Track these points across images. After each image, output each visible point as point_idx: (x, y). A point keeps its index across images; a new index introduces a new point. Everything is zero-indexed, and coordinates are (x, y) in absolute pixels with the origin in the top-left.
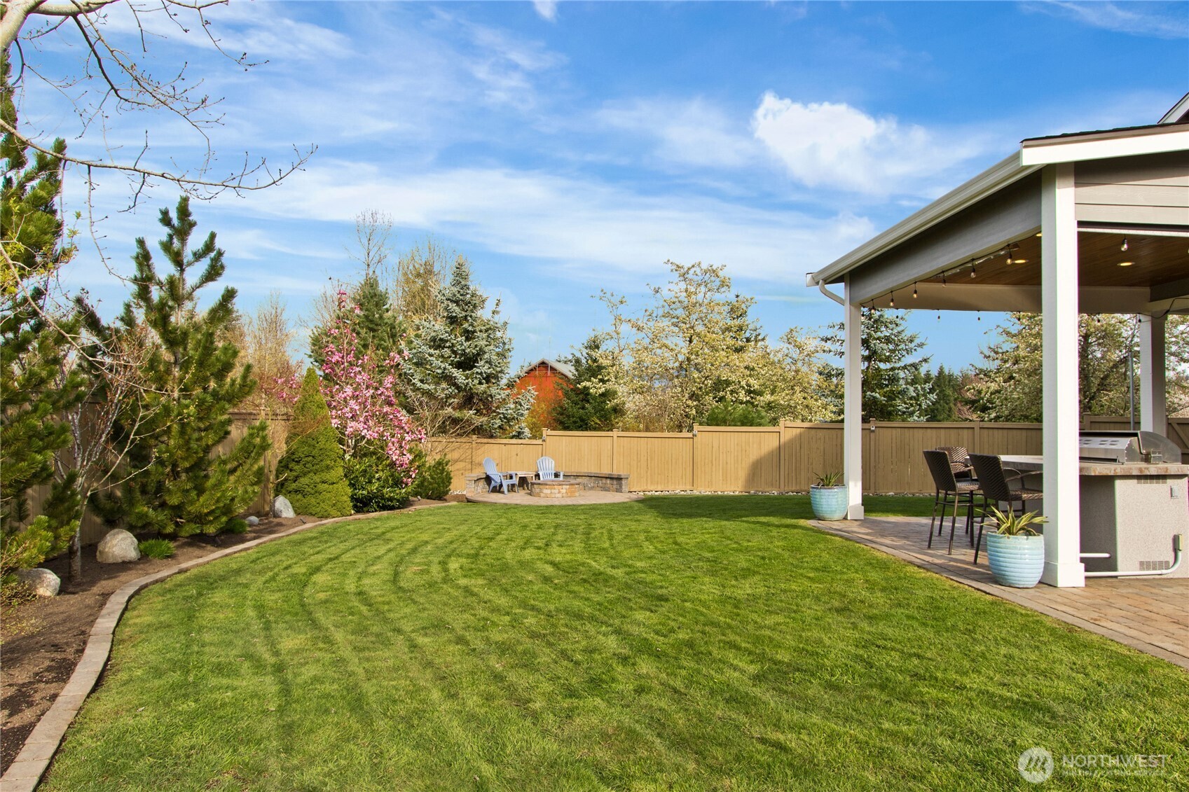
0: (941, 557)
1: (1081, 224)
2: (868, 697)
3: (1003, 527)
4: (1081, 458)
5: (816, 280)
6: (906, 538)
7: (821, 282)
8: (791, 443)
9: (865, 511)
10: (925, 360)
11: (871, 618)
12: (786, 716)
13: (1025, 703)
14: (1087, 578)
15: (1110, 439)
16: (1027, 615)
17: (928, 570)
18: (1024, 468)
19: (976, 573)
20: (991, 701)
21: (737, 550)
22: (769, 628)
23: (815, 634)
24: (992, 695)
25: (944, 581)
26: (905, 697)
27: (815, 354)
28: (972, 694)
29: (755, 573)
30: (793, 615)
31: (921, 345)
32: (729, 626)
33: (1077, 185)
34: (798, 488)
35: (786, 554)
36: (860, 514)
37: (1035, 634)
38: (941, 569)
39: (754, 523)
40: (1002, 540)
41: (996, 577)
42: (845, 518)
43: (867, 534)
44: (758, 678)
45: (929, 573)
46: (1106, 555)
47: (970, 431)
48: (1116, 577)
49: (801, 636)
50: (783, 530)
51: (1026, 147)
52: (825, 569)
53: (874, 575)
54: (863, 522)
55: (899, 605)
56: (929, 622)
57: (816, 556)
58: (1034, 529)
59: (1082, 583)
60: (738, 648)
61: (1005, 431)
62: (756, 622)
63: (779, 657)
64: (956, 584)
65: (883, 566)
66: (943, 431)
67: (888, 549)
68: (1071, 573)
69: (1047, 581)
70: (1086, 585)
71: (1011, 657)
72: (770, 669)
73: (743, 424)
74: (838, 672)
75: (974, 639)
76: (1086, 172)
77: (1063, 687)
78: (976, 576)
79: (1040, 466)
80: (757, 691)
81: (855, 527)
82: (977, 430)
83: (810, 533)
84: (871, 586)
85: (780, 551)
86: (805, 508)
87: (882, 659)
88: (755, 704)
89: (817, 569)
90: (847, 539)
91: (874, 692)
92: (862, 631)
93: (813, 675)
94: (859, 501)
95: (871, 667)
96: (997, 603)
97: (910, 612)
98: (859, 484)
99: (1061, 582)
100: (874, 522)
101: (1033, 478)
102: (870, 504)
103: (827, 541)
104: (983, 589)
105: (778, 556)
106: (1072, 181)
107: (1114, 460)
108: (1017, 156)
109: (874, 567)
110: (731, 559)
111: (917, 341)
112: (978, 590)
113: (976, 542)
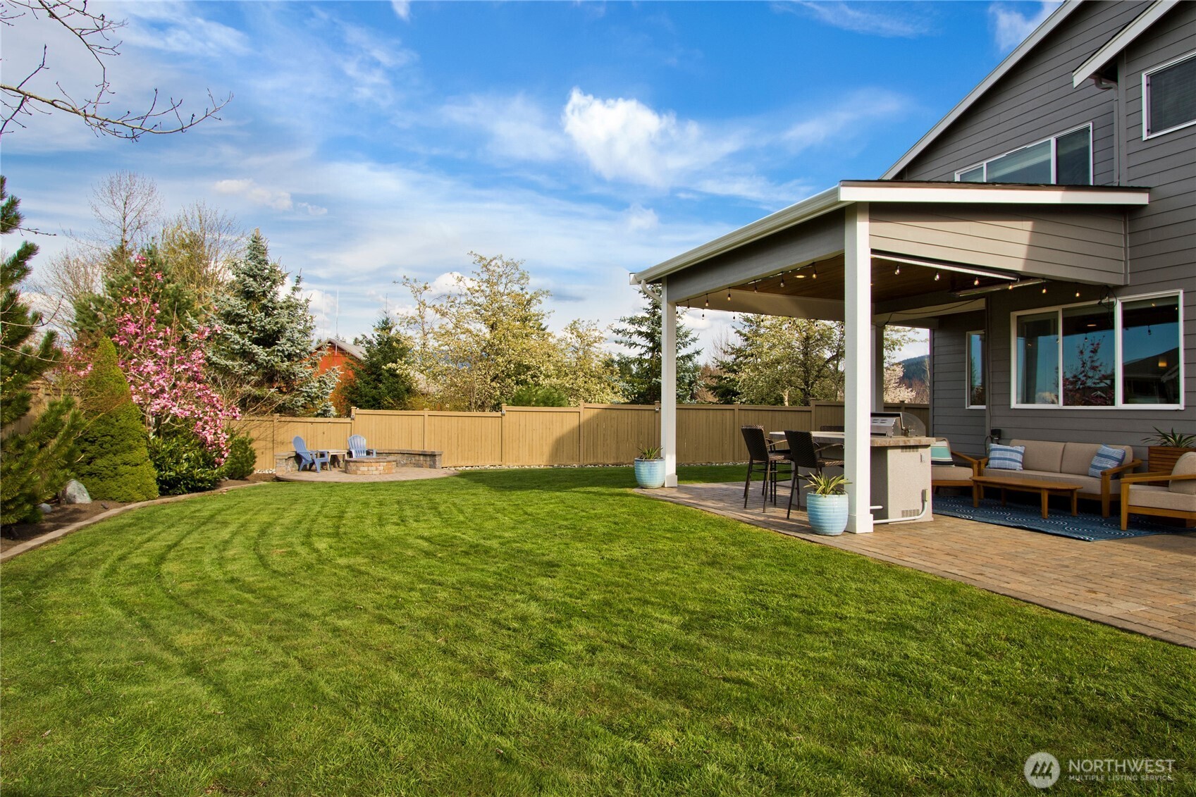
0: (758, 515)
1: (873, 251)
2: (781, 633)
3: (821, 488)
4: (872, 434)
5: (639, 279)
6: (721, 500)
7: (643, 281)
8: (589, 422)
9: (678, 479)
10: (698, 353)
11: (740, 568)
12: (732, 657)
13: (895, 625)
14: (874, 524)
15: (880, 418)
16: (852, 557)
17: (757, 526)
18: (821, 441)
19: (793, 526)
20: (872, 626)
21: (588, 518)
22: (662, 583)
23: (705, 585)
24: (869, 622)
25: (778, 535)
26: (810, 630)
27: (595, 344)
28: (854, 622)
29: (619, 537)
30: (676, 571)
31: (694, 340)
32: (629, 585)
33: (871, 220)
34: (595, 461)
35: (635, 520)
36: (675, 482)
37: (868, 572)
38: (767, 524)
39: (585, 492)
40: (820, 499)
41: (814, 527)
42: (663, 486)
43: (690, 499)
44: (686, 627)
45: (759, 529)
46: (880, 507)
47: (732, 412)
48: (887, 523)
49: (695, 588)
50: (617, 498)
51: (843, 186)
52: (674, 530)
53: (721, 533)
54: (679, 488)
55: (754, 556)
56: (786, 568)
57: (660, 519)
58: (839, 490)
59: (871, 529)
60: (652, 604)
61: (757, 412)
62: (650, 580)
63: (691, 607)
64: (785, 536)
65: (722, 525)
66: (711, 412)
67: (715, 510)
68: (865, 523)
69: (850, 531)
70: (874, 531)
71: (861, 590)
72: (691, 619)
73: (546, 405)
74: (746, 614)
75: (827, 579)
76: (879, 211)
77: (915, 611)
78: (795, 529)
79: (842, 440)
80: (692, 638)
81: (675, 493)
82: (737, 411)
83: (643, 500)
84: (722, 542)
85: (626, 516)
86: (630, 479)
87: (775, 600)
88: (699, 650)
89: (669, 531)
90: (678, 504)
91: (783, 629)
92: (740, 580)
93: (728, 620)
94: (674, 471)
95: (767, 608)
96: (825, 548)
97: (766, 561)
98: (674, 457)
99: (858, 531)
100: (686, 488)
101: (837, 450)
102: (683, 473)
103: (663, 507)
104: (807, 538)
105: (628, 522)
106: (867, 217)
107: (884, 435)
108: (836, 192)
109: (714, 526)
110: (588, 526)
111: (691, 337)
112: (804, 539)
113: (797, 502)
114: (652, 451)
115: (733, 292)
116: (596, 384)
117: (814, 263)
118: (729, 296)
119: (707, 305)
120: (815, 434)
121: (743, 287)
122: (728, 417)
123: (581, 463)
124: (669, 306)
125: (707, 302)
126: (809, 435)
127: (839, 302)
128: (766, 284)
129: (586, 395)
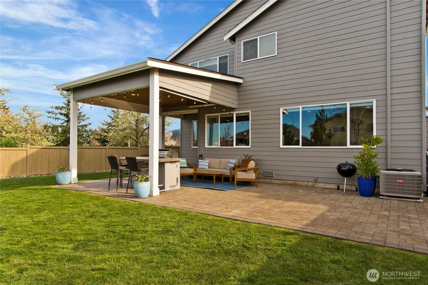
0: (114, 192)
1: (160, 87)
2: (120, 243)
3: (139, 180)
4: (159, 157)
5: (58, 88)
6: (98, 187)
7: (60, 89)
8: (32, 155)
9: (78, 180)
10: (90, 124)
11: (104, 217)
12: (97, 258)
13: (165, 231)
14: (160, 192)
15: (162, 151)
16: (151, 206)
17: (113, 197)
18: (141, 161)
19: (128, 196)
20: (157, 233)
21: (27, 202)
22: (66, 229)
23: (87, 227)
24: (156, 231)
25: (122, 200)
26: (132, 239)
27: (37, 118)
28: (150, 232)
29: (44, 210)
30: (73, 222)
31: (88, 118)
32: (47, 233)
33: (160, 75)
34: (36, 173)
35: (54, 200)
37: (157, 211)
38: (118, 196)
39: (27, 189)
40: (139, 184)
41: (137, 196)
42: (71, 183)
43: (83, 188)
44: (76, 249)
45: (114, 198)
46: (162, 185)
48: (165, 191)
49: (82, 229)
50: (45, 191)
51: (149, 60)
52: (74, 203)
53: (96, 202)
54: (78, 184)
55: (111, 210)
56: (124, 214)
57: (67, 199)
58: (147, 180)
59: (158, 194)
60: (59, 240)
62: (59, 229)
63: (79, 239)
64: (125, 200)
65: (97, 198)
66: (96, 149)
67: (94, 192)
68: (156, 192)
69: (151, 196)
70: (160, 195)
71: (154, 219)
72: (78, 244)
74: (105, 237)
75: (141, 216)
76: (163, 72)
77: (172, 224)
78: (129, 197)
79: (148, 160)
80: (78, 254)
81: (76, 186)
83: (59, 190)
84: (97, 206)
85: (49, 199)
86: (53, 181)
87: (117, 229)
88: (81, 258)
89: (71, 204)
90: (77, 191)
91: (121, 241)
92: (104, 222)
93: (97, 241)
94: (76, 176)
95: (115, 233)
96: (141, 204)
97: (116, 212)
98: (76, 170)
99: (154, 195)
100: (82, 183)
101: (146, 164)
102: (80, 177)
103: (69, 192)
104: (134, 200)
105: (50, 202)
106: (158, 74)
107: (164, 158)
108: (146, 62)
109: (94, 199)
110: (27, 206)
111: (86, 117)
112: (133, 201)
113: (130, 186)
114: (66, 168)
115: (104, 98)
116: (38, 137)
117: (138, 90)
118: (102, 100)
119: (92, 103)
120: (137, 158)
121: (109, 96)
122: (104, 151)
123: (28, 174)
124: (74, 102)
125: (92, 101)
126: (135, 158)
127: (147, 106)
128: (119, 96)
129: (33, 142)
